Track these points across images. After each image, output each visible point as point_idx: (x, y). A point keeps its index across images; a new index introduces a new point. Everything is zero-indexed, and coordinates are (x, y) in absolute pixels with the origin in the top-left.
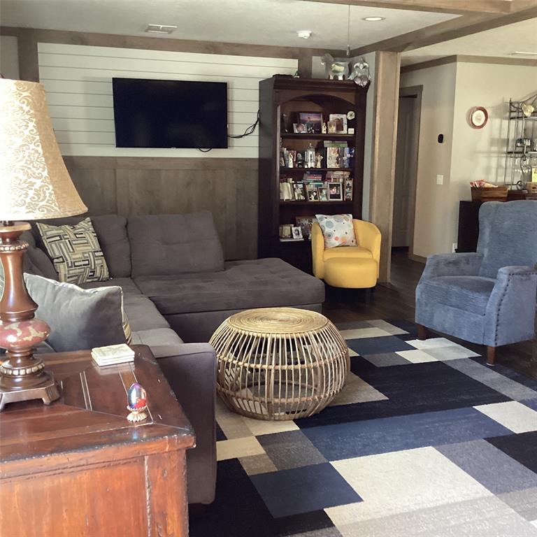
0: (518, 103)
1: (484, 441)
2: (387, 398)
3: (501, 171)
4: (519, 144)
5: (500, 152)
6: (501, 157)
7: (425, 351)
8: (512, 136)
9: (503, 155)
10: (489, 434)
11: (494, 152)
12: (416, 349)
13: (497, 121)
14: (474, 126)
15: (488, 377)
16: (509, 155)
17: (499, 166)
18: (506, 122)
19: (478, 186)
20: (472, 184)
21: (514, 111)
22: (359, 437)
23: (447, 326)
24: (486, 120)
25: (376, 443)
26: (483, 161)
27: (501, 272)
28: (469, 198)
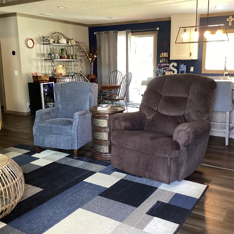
0: (46, 37)
1: (99, 196)
2: (42, 189)
3: (43, 68)
4: (49, 56)
5: (41, 60)
6: (42, 62)
7: (44, 158)
8: (45, 52)
9: (43, 61)
10: (98, 192)
11: (39, 60)
12: (39, 158)
13: (38, 45)
14: (29, 47)
15: (79, 164)
16: (45, 61)
17: (42, 66)
18: (42, 46)
19: (35, 75)
20: (32, 74)
21: (45, 40)
22: (42, 217)
23: (52, 144)
24: (34, 45)
25: (53, 217)
26: (35, 64)
27: (75, 115)
28: (32, 81)
